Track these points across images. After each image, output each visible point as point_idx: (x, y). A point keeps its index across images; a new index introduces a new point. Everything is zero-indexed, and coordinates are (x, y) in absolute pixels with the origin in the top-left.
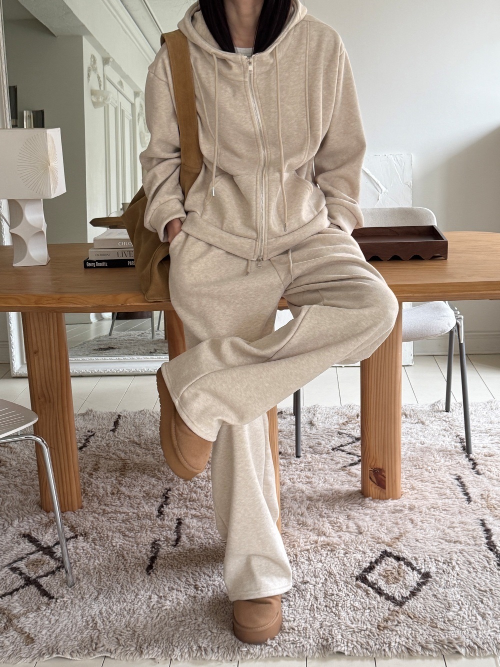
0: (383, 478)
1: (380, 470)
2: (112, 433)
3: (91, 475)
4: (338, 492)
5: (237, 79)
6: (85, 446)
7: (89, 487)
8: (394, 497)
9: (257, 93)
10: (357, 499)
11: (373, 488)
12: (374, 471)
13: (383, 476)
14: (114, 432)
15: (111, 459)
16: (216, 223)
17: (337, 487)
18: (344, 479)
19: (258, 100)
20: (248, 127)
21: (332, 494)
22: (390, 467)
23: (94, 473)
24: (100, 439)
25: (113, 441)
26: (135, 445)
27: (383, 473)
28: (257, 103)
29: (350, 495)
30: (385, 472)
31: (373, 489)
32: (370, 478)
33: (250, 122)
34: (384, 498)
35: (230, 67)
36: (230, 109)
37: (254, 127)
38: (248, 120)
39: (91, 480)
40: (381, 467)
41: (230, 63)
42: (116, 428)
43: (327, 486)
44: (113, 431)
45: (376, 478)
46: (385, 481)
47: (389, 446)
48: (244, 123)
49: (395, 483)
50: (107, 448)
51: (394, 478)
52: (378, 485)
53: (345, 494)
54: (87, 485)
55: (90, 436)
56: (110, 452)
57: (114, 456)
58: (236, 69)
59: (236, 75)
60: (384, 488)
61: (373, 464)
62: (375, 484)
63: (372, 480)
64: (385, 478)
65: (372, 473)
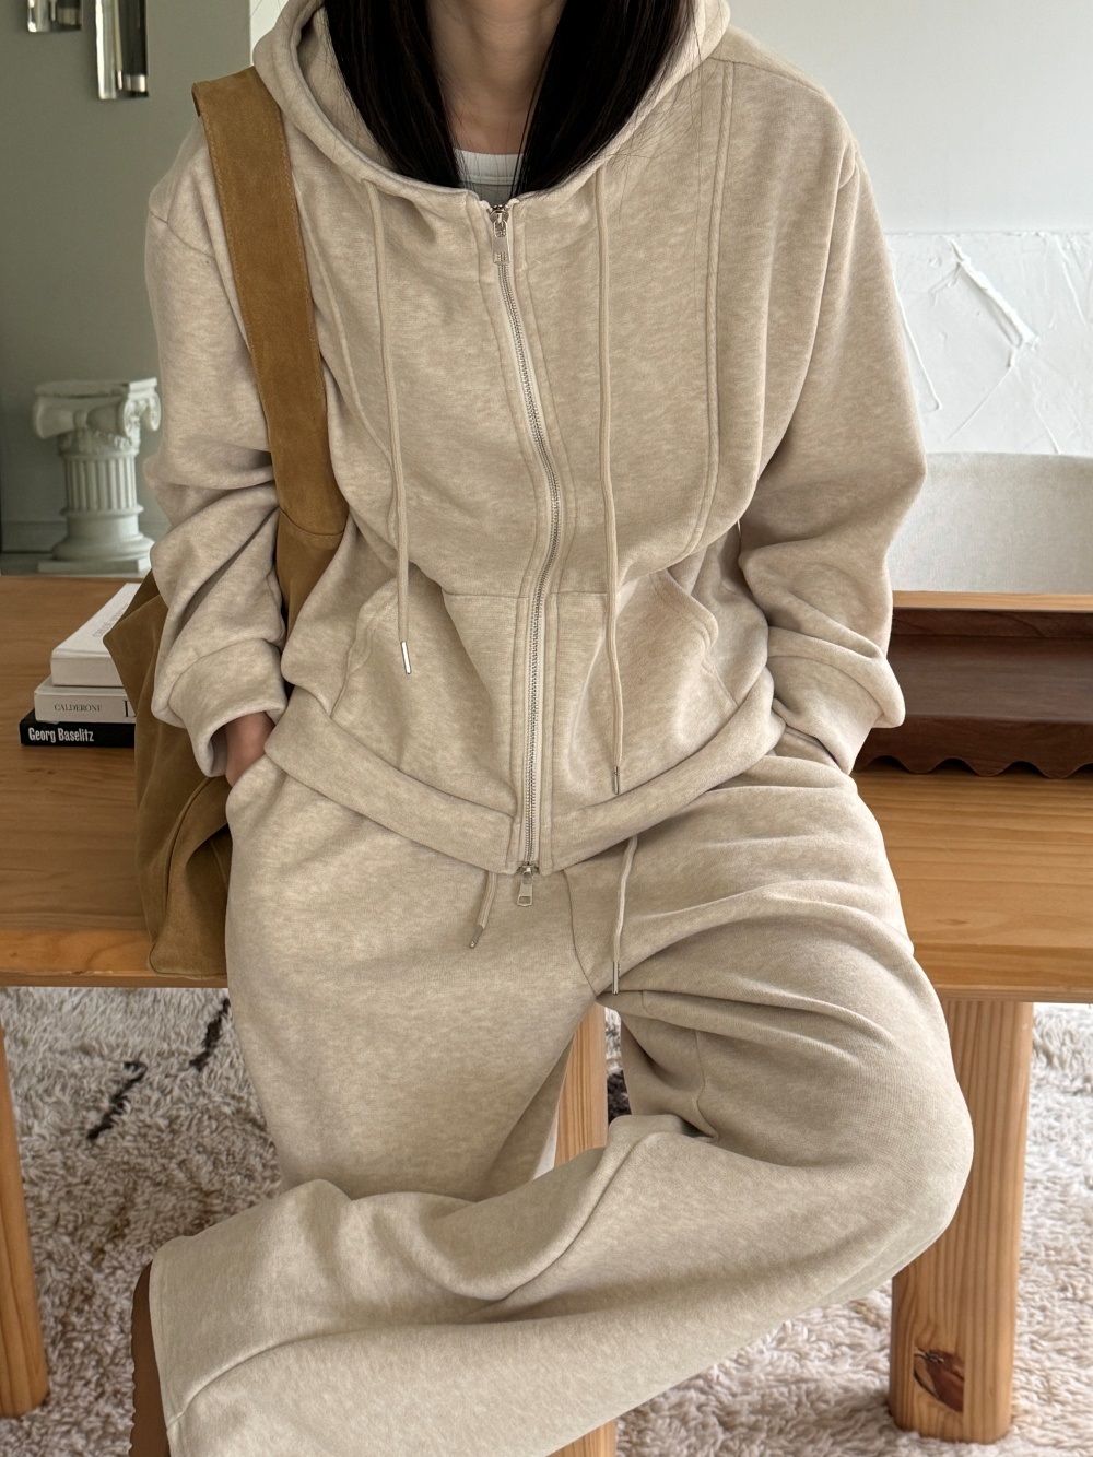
0: (954, 1378)
1: (947, 1356)
2: (193, 1071)
3: (98, 1253)
4: (816, 1396)
5: (455, 273)
6: (107, 1123)
7: (80, 1311)
8: (990, 1435)
9: (531, 318)
10: (872, 1430)
11: (922, 1404)
12: (928, 1358)
13: (956, 1374)
14: (200, 1070)
15: (167, 1186)
16: (379, 741)
17: (815, 1368)
18: (841, 1336)
19: (535, 338)
20: (496, 428)
21: (799, 1404)
22: (980, 1349)
23: (109, 1247)
24: (156, 1096)
25: (192, 1106)
26: (248, 1127)
27: (957, 1368)
28: (531, 347)
29: (855, 1411)
30: (962, 1363)
31: (924, 1406)
32: (916, 1375)
33: (504, 412)
34: (956, 1434)
35: (428, 234)
36: (430, 370)
37: (517, 428)
38: (496, 406)
39: (97, 1277)
40: (951, 1349)
41: (429, 218)
42: (207, 1054)
43: (787, 1362)
44: (199, 1062)
45: (935, 1378)
46: (961, 1390)
47: (980, 1292)
48: (480, 416)
49: (992, 1394)
50: (167, 1137)
51: (989, 1382)
52: (940, 1400)
53: (839, 1403)
54: (79, 1298)
55: (130, 1084)
56: (172, 1157)
57: (180, 1176)
58: (447, 241)
59: (450, 262)
60: (958, 1406)
61: (926, 1338)
62: (929, 1395)
63: (922, 1384)
64: (962, 1379)
65: (924, 1365)
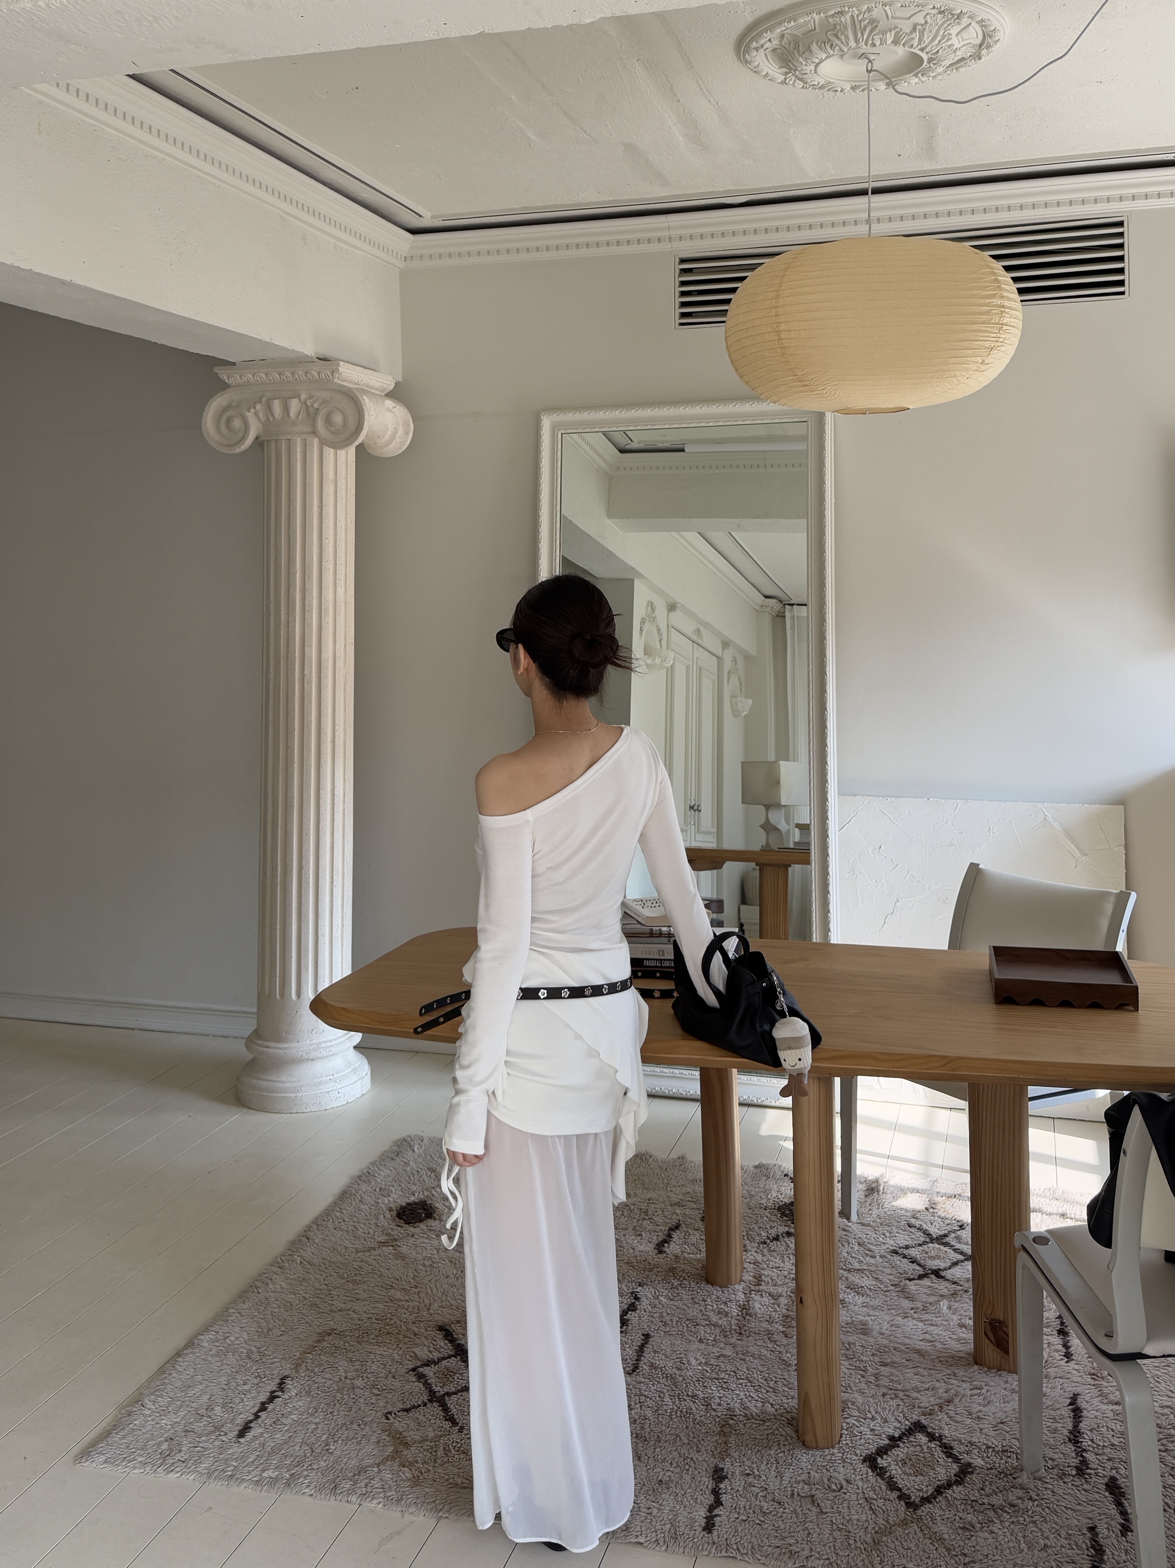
0: (1005, 1337)
1: (1000, 1322)
11: (990, 1351)
12: (990, 1324)
13: (1005, 1332)
27: (1005, 1329)
30: (1007, 1326)
32: (985, 1334)
40: (1001, 1318)
45: (995, 1335)
46: (1008, 1343)
52: (998, 1347)
60: (1007, 1352)
61: (989, 1312)
62: (992, 1344)
63: (988, 1339)
64: (1008, 1336)
65: (989, 1327)
